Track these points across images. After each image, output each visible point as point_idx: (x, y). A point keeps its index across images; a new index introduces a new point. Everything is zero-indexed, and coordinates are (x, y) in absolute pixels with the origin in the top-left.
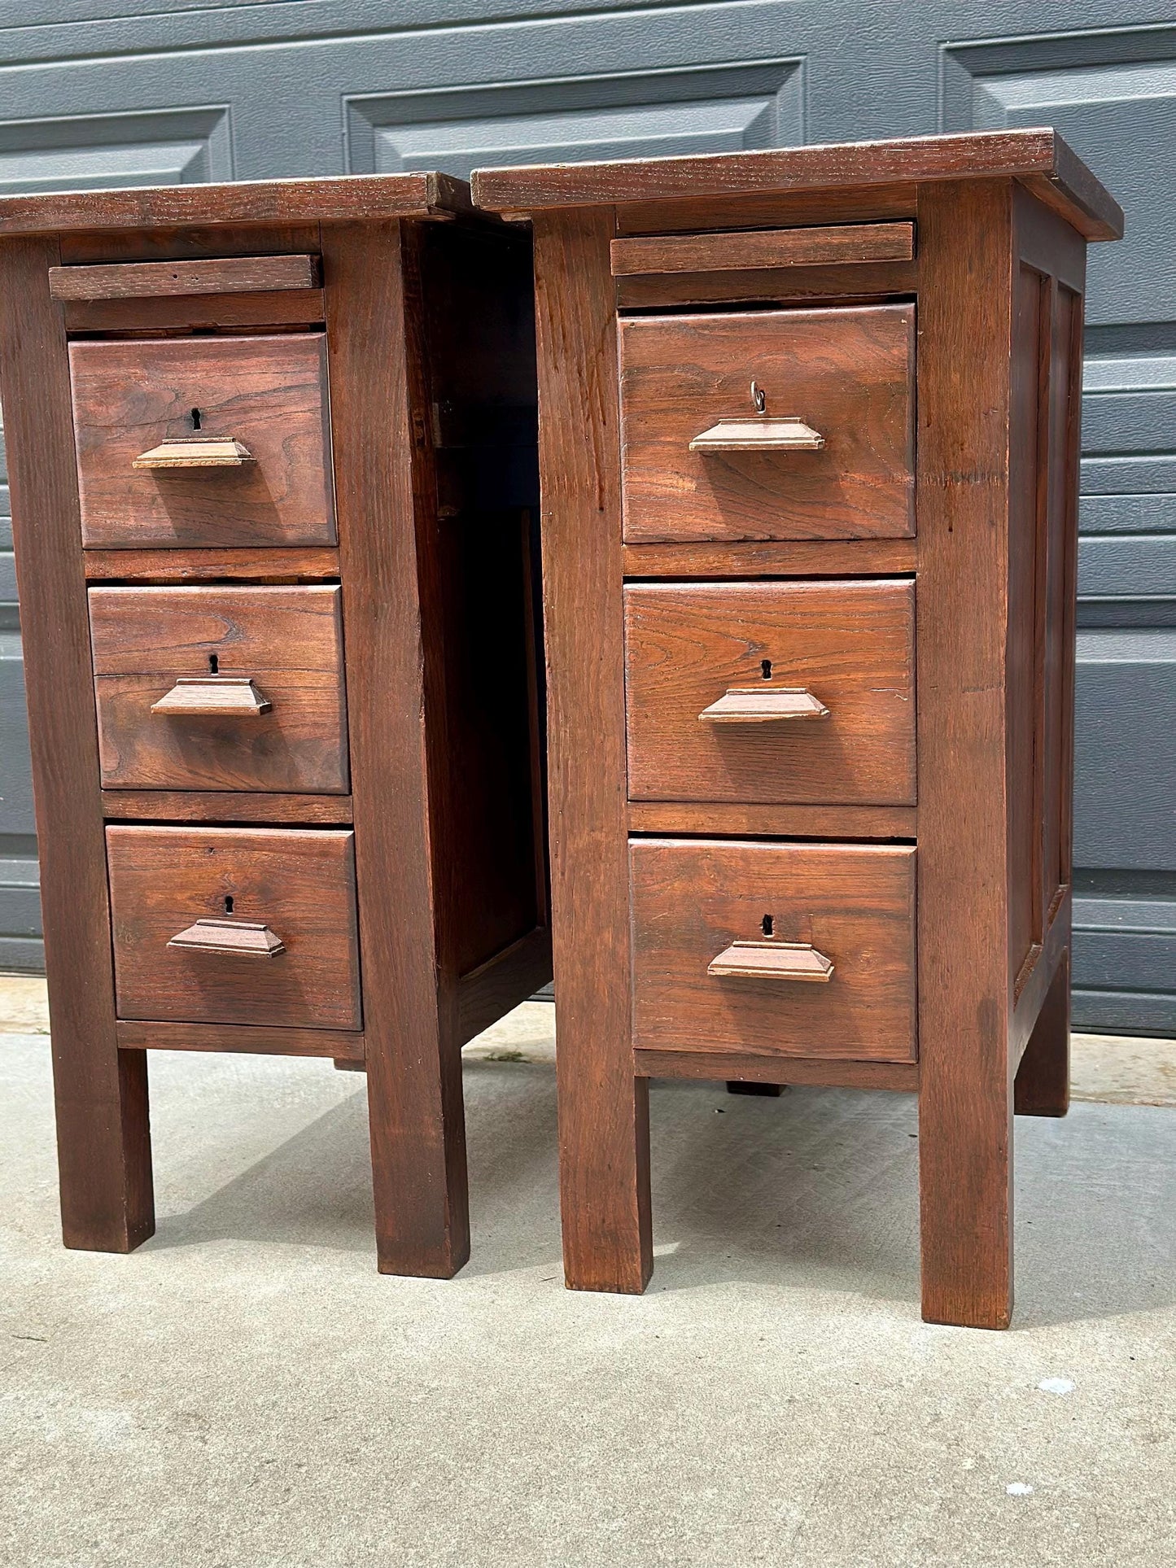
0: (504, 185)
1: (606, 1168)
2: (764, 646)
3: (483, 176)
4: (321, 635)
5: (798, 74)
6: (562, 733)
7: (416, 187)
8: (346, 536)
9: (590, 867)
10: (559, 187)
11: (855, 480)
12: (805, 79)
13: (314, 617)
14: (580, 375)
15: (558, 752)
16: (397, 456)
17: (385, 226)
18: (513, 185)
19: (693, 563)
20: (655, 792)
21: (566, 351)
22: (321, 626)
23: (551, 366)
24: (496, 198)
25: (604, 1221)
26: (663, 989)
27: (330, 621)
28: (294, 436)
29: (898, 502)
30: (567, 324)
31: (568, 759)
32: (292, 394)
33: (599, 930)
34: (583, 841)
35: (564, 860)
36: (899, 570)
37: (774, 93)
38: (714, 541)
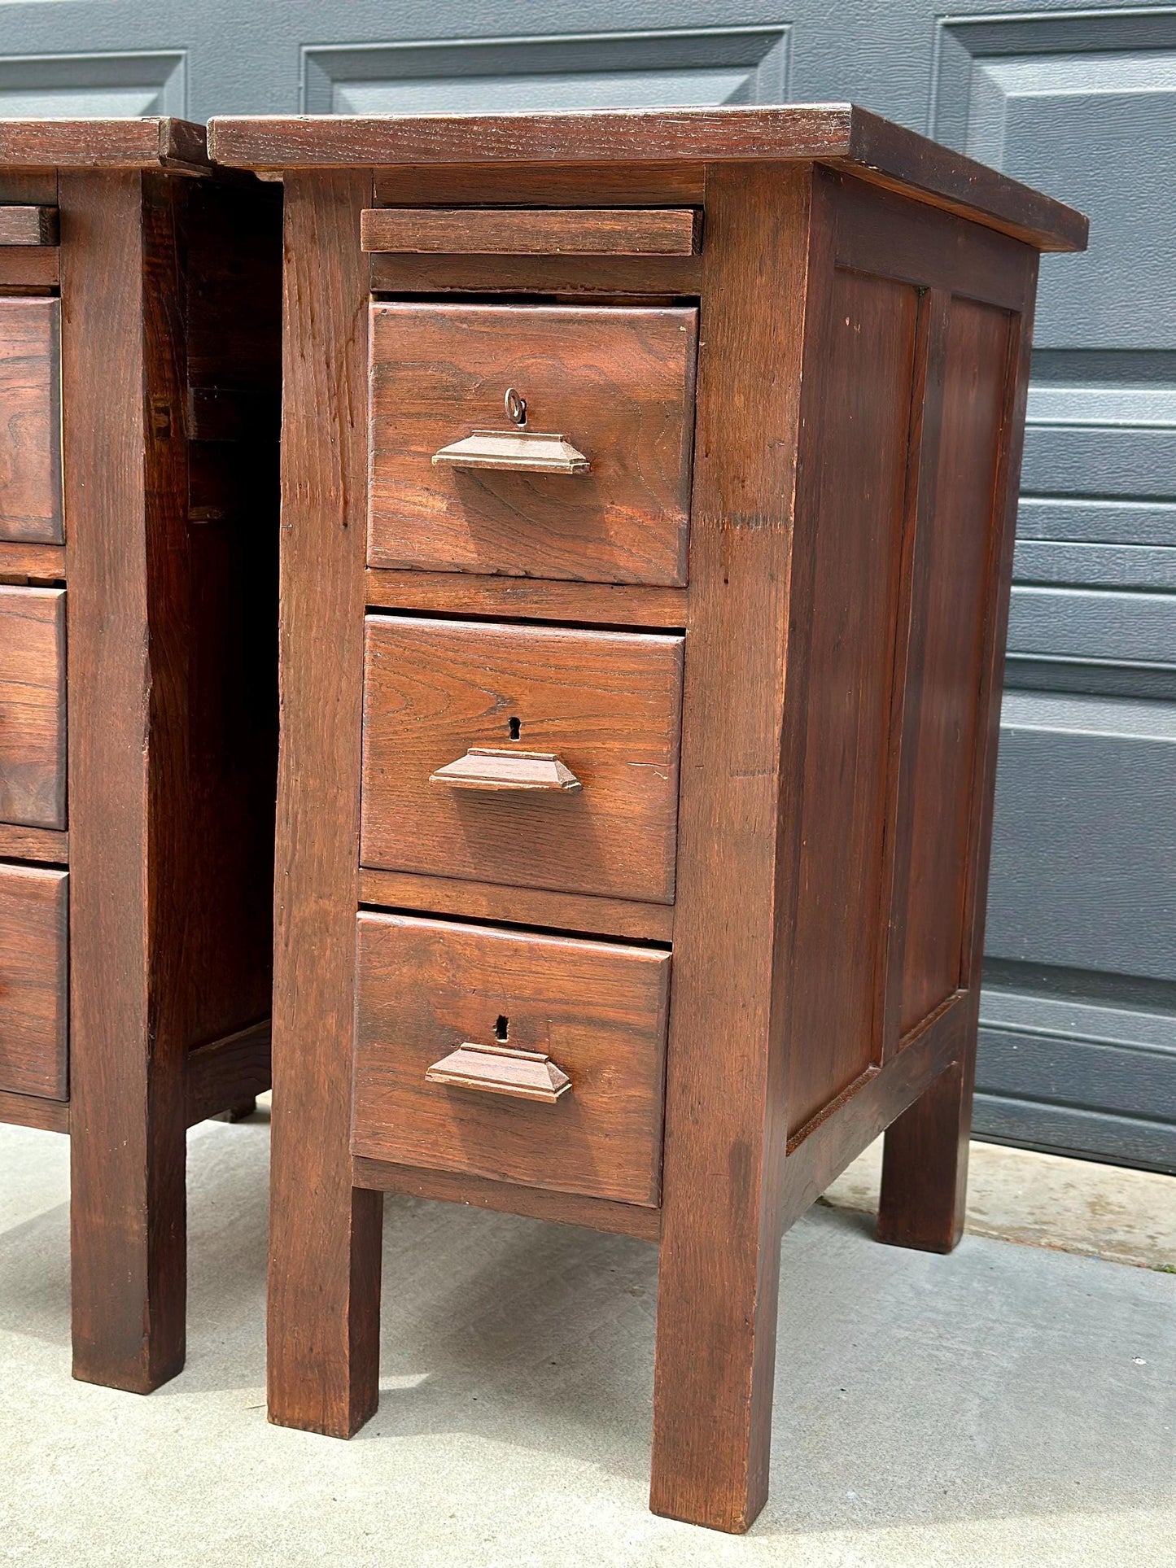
0: (242, 137)
1: (316, 1289)
2: (512, 700)
3: (220, 125)
4: (40, 645)
5: (781, 46)
6: (293, 782)
7: (148, 134)
8: (73, 534)
9: (316, 940)
10: (301, 143)
11: (620, 514)
12: (788, 51)
13: (36, 625)
14: (328, 366)
15: (287, 804)
16: (129, 446)
17: (125, 177)
18: (252, 138)
19: (442, 598)
20: (387, 861)
21: (314, 338)
22: (42, 635)
23: (297, 354)
24: (234, 152)
25: (311, 1350)
26: (386, 1089)
27: (51, 631)
28: (20, 415)
29: (666, 544)
30: (316, 305)
31: (297, 813)
32: (21, 366)
33: (322, 1014)
34: (310, 908)
35: (288, 928)
36: (668, 623)
37: (755, 65)
38: (464, 572)
